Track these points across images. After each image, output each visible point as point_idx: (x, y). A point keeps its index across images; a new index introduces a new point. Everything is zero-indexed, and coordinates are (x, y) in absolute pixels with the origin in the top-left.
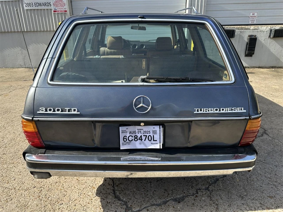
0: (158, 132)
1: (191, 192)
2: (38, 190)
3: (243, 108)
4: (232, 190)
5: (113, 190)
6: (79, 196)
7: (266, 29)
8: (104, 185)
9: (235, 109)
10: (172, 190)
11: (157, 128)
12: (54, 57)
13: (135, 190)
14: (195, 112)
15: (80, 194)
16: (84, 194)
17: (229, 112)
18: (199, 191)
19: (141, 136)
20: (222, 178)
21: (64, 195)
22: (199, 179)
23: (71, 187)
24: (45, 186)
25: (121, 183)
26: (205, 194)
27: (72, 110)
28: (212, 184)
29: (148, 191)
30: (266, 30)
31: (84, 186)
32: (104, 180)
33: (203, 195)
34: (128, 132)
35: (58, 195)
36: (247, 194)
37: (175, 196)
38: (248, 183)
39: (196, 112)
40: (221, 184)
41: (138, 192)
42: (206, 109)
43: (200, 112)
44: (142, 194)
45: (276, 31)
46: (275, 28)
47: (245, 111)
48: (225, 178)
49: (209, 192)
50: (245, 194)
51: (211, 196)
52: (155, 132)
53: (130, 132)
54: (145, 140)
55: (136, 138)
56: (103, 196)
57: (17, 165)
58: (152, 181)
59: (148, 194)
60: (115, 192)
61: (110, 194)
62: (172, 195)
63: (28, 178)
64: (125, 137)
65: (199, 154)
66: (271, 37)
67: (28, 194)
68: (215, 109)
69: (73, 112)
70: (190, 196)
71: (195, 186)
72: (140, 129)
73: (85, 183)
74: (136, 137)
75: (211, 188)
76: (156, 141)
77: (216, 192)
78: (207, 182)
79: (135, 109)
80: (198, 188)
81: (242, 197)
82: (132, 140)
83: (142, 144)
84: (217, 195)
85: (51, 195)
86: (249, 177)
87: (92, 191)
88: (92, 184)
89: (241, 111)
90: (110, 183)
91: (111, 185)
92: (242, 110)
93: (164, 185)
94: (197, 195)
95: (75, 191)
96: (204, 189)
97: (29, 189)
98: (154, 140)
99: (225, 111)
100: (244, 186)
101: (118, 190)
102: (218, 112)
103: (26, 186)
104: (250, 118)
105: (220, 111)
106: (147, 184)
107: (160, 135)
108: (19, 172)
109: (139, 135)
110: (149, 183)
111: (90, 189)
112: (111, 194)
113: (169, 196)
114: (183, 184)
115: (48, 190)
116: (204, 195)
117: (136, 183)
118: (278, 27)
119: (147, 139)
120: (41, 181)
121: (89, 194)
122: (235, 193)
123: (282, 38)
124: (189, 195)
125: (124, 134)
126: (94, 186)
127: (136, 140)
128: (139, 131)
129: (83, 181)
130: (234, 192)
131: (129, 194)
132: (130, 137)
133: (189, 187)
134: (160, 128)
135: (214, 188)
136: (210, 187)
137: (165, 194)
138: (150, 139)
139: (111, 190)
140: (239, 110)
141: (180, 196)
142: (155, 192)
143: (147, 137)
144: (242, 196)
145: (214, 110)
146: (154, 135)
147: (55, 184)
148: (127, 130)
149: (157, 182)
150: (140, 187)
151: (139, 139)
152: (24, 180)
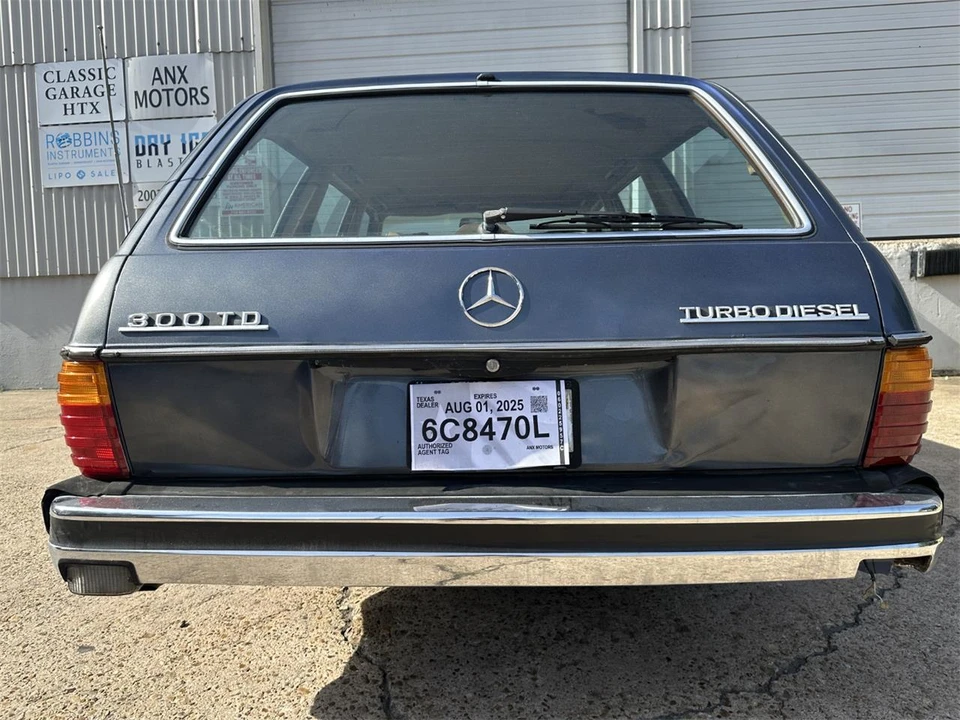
0: (552, 401)
1: (699, 698)
2: (82, 698)
3: (855, 306)
4: (870, 689)
5: (382, 698)
6: (243, 716)
7: (896, 252)
8: (345, 683)
9: (828, 308)
10: (621, 695)
11: (547, 389)
12: (199, 177)
13: (469, 695)
14: (684, 317)
15: (246, 711)
16: (264, 710)
17: (806, 318)
18: (731, 696)
19: (490, 422)
20: (820, 654)
21: (182, 713)
22: (727, 660)
23: (213, 688)
24: (114, 686)
25: (413, 677)
26: (759, 705)
27: (240, 318)
28: (784, 673)
29: (522, 698)
30: (898, 255)
31: (264, 687)
32: (345, 668)
33: (750, 708)
34: (440, 406)
35: (157, 715)
36: (934, 704)
37: (635, 713)
38: (929, 667)
39: (688, 319)
40: (820, 675)
41: (483, 701)
42: (721, 310)
43: (701, 319)
44: (498, 708)
45: (931, 256)
46: (925, 248)
47: (866, 316)
48: (833, 654)
49: (773, 700)
50: (927, 702)
51: (784, 711)
52: (539, 404)
53: (449, 404)
54: (504, 437)
55: (472, 429)
56: (337, 715)
57: (19, 626)
58: (539, 667)
59: (521, 709)
60: (388, 703)
61: (368, 711)
62: (622, 710)
63: (50, 664)
64: (430, 424)
65: (715, 492)
66: (918, 275)
67: (39, 711)
68: (754, 309)
69: (244, 326)
70: (697, 712)
71: (712, 682)
72: (487, 396)
73: (271, 678)
74: (470, 424)
75: (779, 686)
76: (547, 435)
77: (802, 699)
78: (762, 668)
79: (466, 313)
80: (729, 688)
81: (917, 712)
82: (457, 436)
83: (494, 451)
84: (809, 707)
85: (128, 714)
86: (931, 652)
87: (296, 701)
88: (298, 679)
89: (849, 317)
90: (369, 676)
91: (375, 682)
92: (852, 312)
93: (589, 680)
94: (727, 709)
95: (229, 700)
96: (750, 691)
97: (45, 697)
98: (540, 433)
99: (794, 315)
100: (915, 678)
101: (403, 697)
102: (765, 318)
103: (37, 687)
104: (887, 340)
105: (773, 314)
106: (517, 676)
107: (560, 415)
108: (20, 647)
109: (481, 419)
110: (528, 675)
111: (289, 694)
112: (372, 709)
113: (610, 713)
114: (667, 676)
115: (123, 699)
116: (756, 710)
117: (475, 674)
118: (934, 245)
119: (511, 432)
120: (100, 672)
121: (283, 710)
122: (885, 701)
123: (955, 277)
124: (693, 711)
125: (427, 413)
126: (305, 686)
127: (470, 435)
128: (483, 401)
129: (264, 672)
130: (878, 697)
131: (445, 708)
132: (450, 425)
133: (692, 685)
134: (558, 389)
135: (792, 687)
136: (776, 682)
137: (592, 706)
138: (523, 432)
139: (374, 697)
140: (843, 312)
141: (657, 714)
142: (550, 702)
143: (513, 422)
144: (915, 708)
145: (751, 311)
146: (538, 414)
147: (154, 681)
148: (437, 398)
149: (558, 669)
150: (489, 687)
151: (483, 433)
152: (34, 669)
